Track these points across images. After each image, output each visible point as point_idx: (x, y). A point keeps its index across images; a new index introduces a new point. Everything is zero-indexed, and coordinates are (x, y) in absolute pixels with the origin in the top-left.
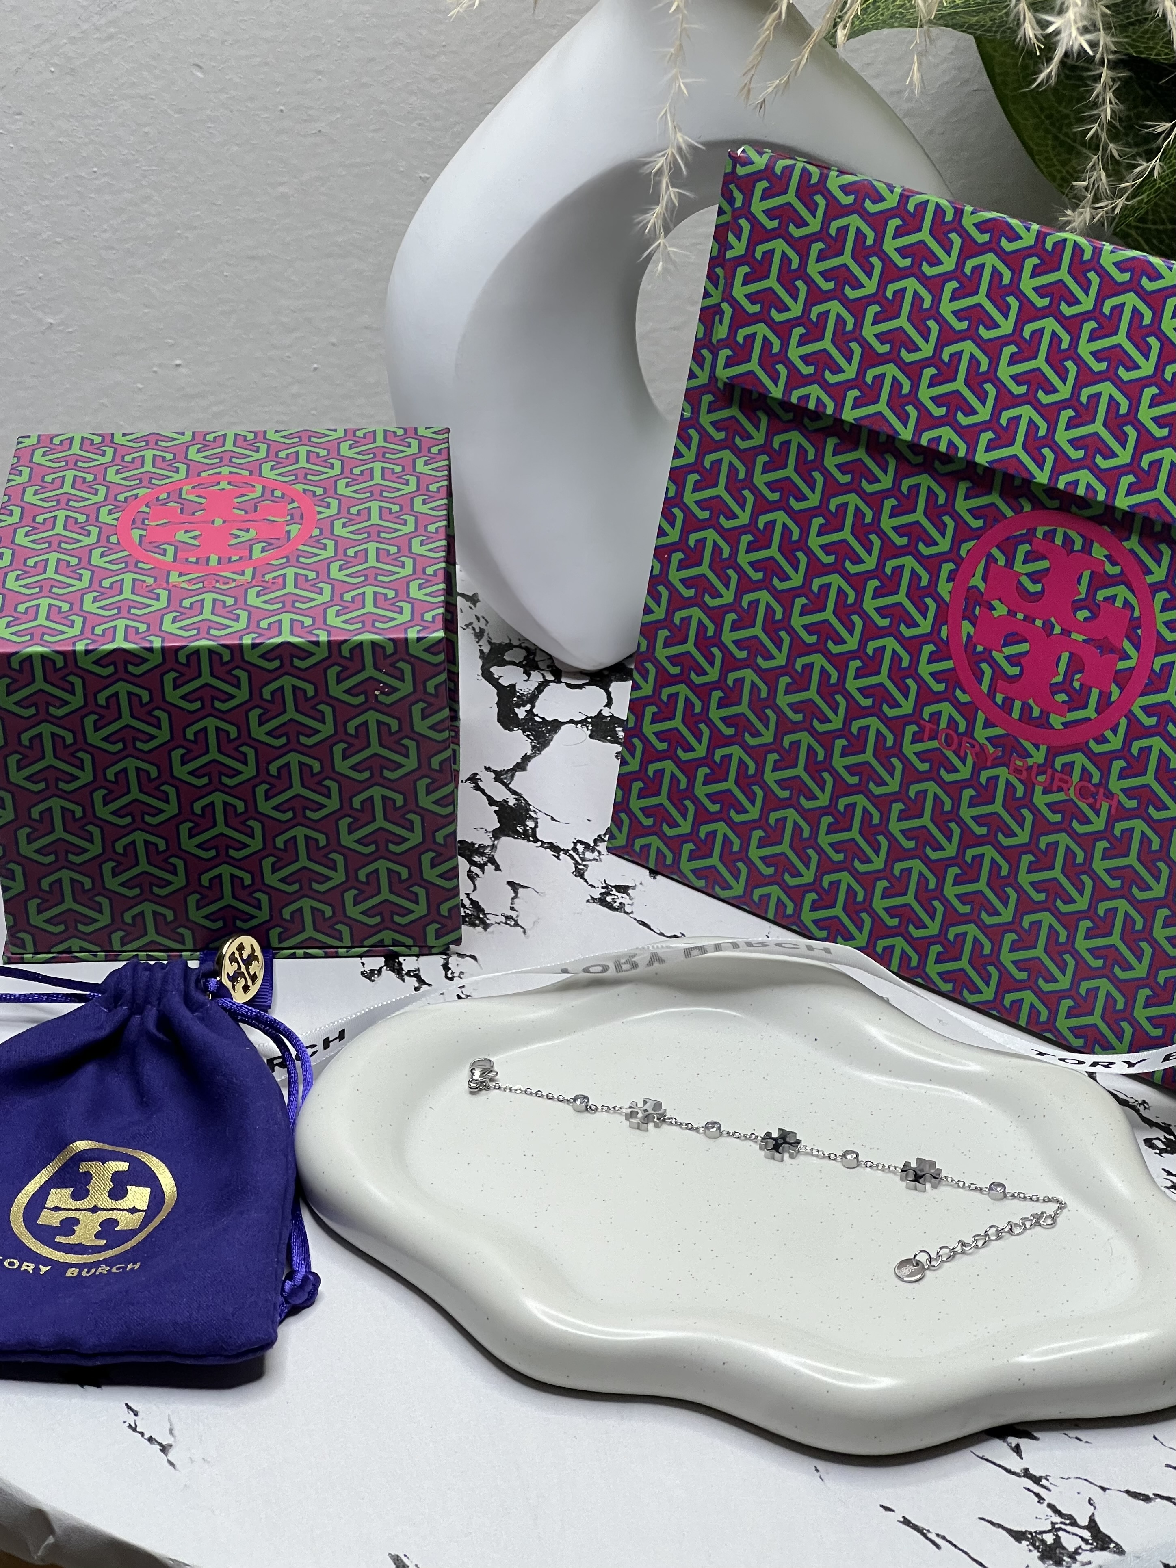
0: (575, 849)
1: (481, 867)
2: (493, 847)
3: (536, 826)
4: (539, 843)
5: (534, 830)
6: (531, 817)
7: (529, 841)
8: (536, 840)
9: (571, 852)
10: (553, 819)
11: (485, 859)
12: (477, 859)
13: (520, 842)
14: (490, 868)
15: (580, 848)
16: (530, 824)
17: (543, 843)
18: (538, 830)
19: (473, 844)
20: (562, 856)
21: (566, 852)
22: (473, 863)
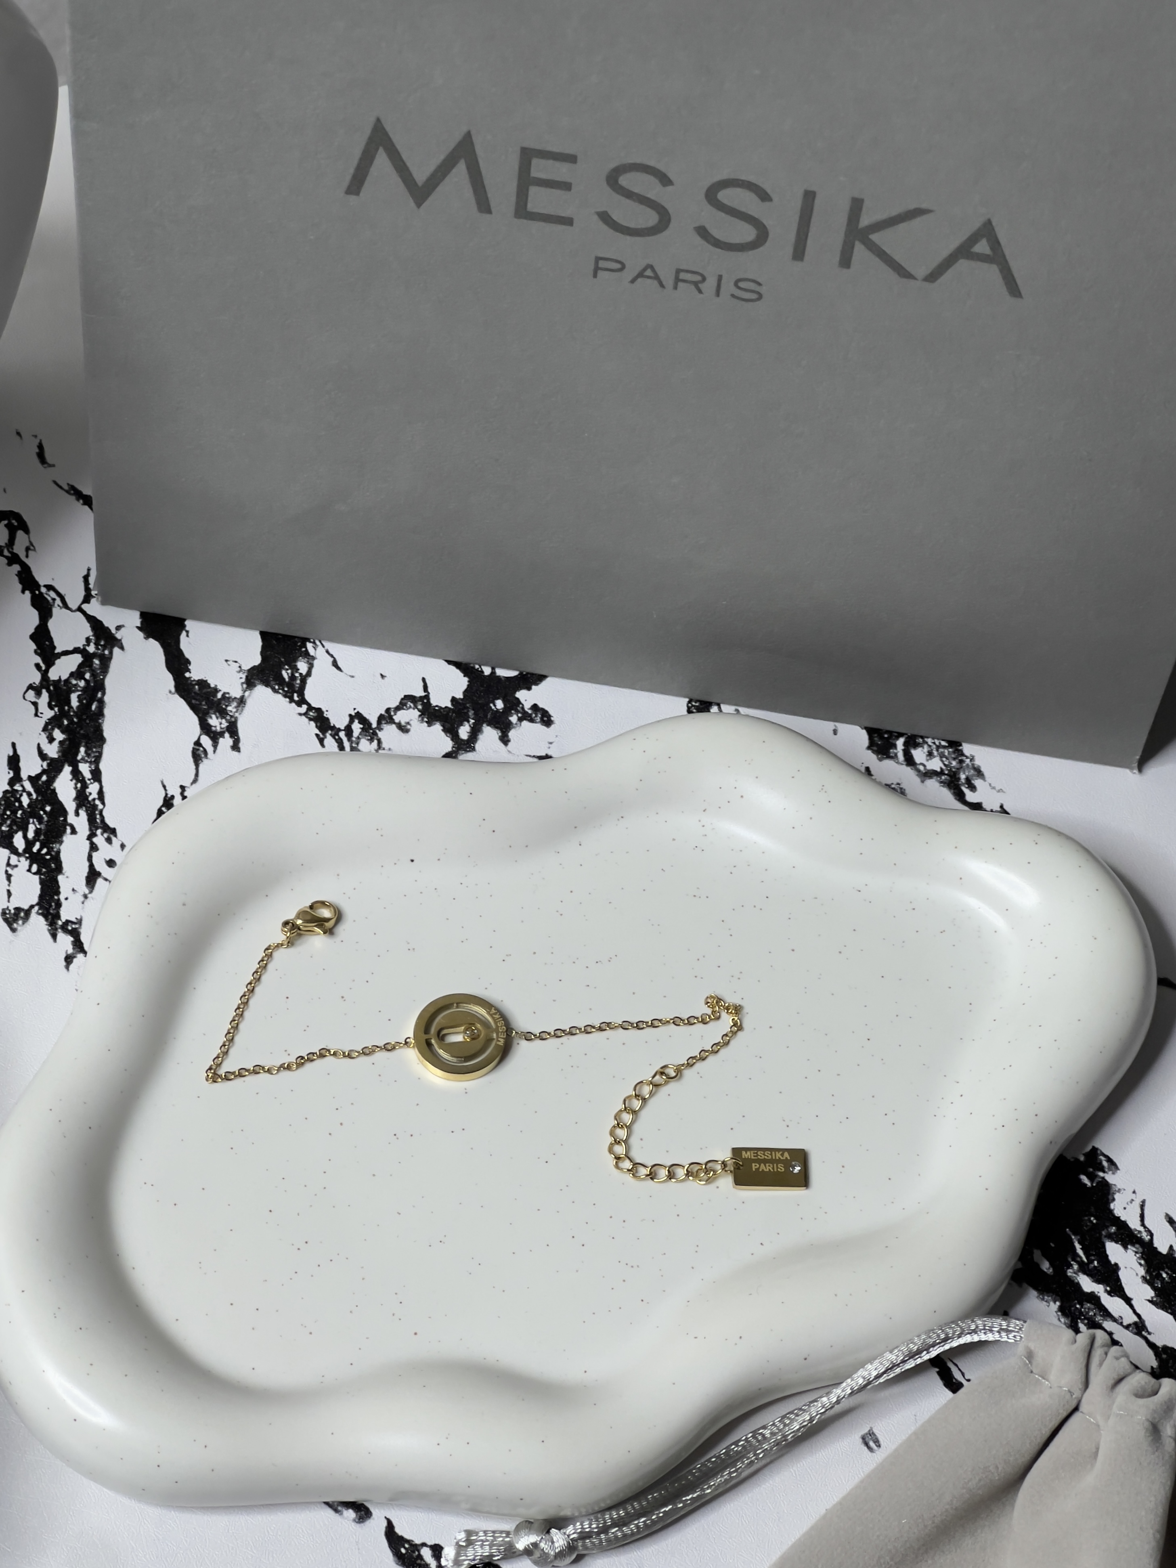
0: (349, 730)
1: (215, 737)
2: (242, 701)
3: (309, 674)
4: (305, 707)
5: (304, 679)
6: (307, 654)
7: (292, 700)
8: (302, 701)
9: (342, 734)
10: (335, 664)
11: (225, 724)
12: (215, 721)
13: (280, 700)
14: (226, 741)
15: (357, 727)
16: (302, 666)
17: (310, 708)
18: (310, 681)
19: (216, 690)
20: (329, 741)
21: (336, 731)
22: (206, 728)
